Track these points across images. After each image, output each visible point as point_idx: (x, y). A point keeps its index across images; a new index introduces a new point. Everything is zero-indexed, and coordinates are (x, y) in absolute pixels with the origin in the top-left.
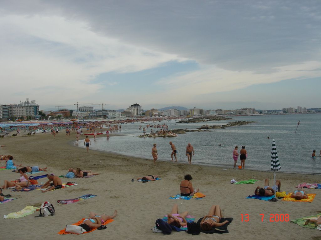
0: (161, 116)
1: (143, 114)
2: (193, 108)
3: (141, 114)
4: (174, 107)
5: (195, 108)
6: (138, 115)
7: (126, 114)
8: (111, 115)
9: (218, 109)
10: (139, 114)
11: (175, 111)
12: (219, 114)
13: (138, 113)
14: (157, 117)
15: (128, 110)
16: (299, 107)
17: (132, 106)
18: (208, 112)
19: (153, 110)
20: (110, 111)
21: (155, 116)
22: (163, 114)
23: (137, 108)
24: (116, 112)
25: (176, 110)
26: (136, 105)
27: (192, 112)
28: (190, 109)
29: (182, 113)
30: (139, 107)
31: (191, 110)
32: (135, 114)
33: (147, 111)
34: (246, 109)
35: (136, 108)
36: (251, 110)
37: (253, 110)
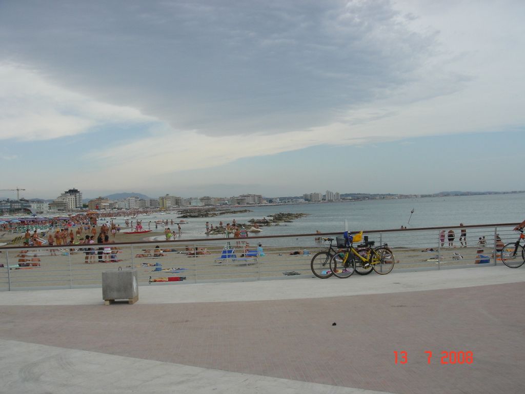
0: (115, 208)
1: (85, 206)
2: (164, 195)
3: (82, 206)
4: (133, 193)
5: (167, 195)
6: (76, 207)
7: (58, 206)
8: (35, 208)
9: (205, 197)
10: (78, 206)
11: (136, 201)
12: (206, 205)
13: (76, 205)
14: (108, 211)
15: (60, 200)
16: (328, 192)
17: (66, 192)
18: (189, 201)
19: (100, 199)
20: (33, 201)
21: (104, 209)
22: (117, 206)
23: (76, 196)
24: (43, 203)
25: (138, 198)
26: (73, 192)
27: (163, 201)
28: (160, 197)
29: (148, 204)
30: (77, 194)
31: (162, 199)
32: (72, 206)
33: (91, 201)
34: (248, 196)
35: (73, 197)
36: (256, 198)
37: (260, 197)
